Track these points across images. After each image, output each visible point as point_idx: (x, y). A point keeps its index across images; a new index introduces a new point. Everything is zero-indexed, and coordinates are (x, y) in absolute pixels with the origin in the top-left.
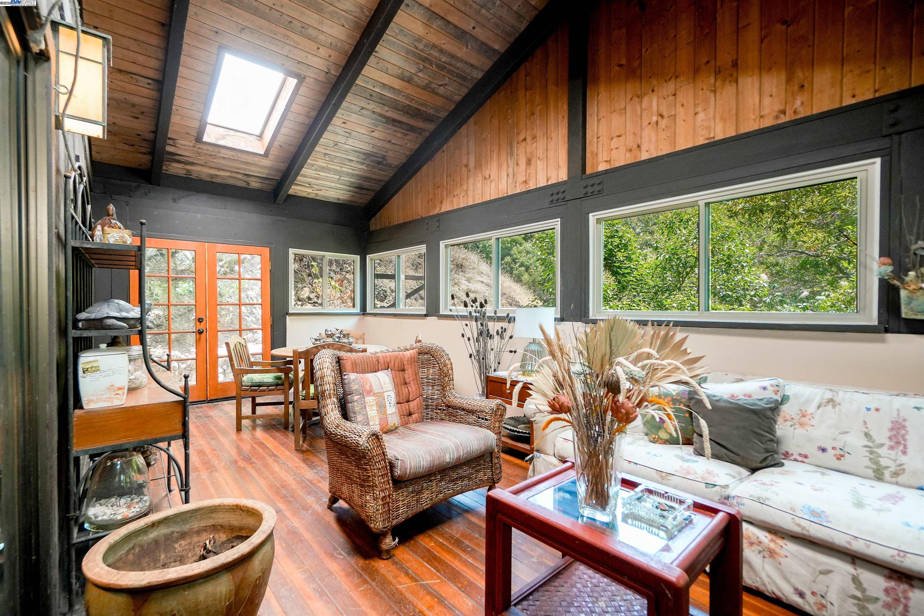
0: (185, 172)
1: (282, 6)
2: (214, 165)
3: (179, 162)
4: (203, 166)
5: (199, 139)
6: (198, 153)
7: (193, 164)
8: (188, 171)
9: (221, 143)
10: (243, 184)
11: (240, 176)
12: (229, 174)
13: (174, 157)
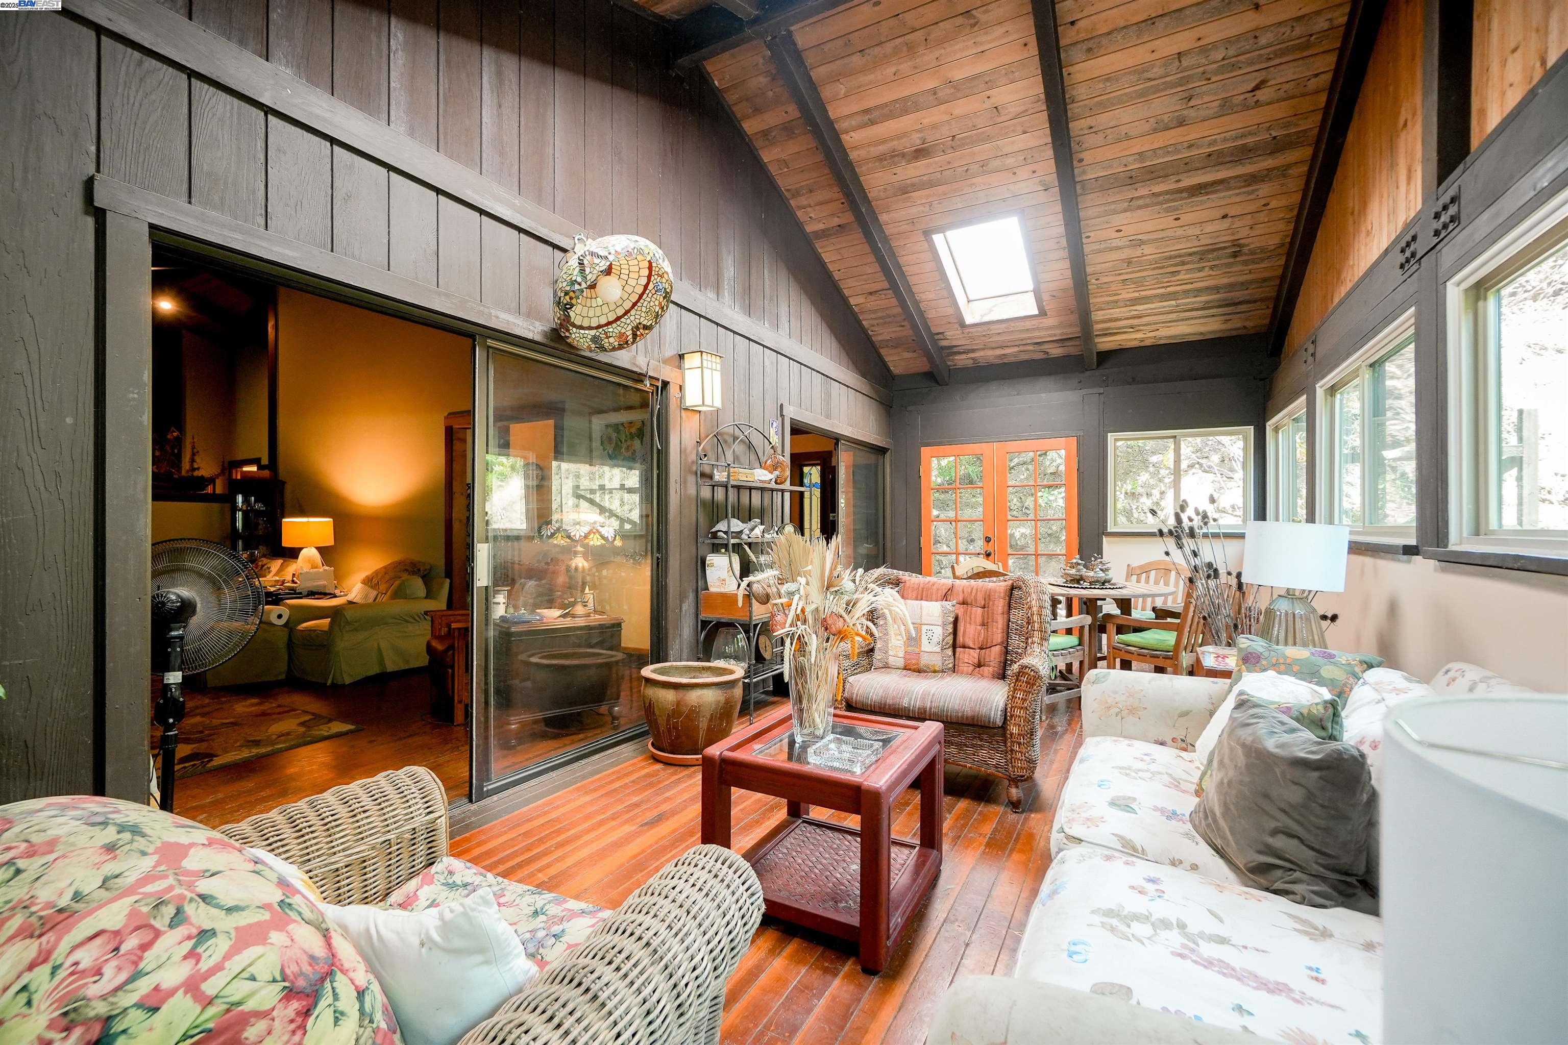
0: (972, 361)
1: (949, 163)
2: (994, 345)
3: (960, 353)
4: (984, 349)
5: (962, 325)
6: (970, 338)
7: (973, 351)
8: (973, 359)
9: (986, 319)
10: (1042, 356)
11: (1031, 348)
12: (1016, 349)
13: (951, 350)
